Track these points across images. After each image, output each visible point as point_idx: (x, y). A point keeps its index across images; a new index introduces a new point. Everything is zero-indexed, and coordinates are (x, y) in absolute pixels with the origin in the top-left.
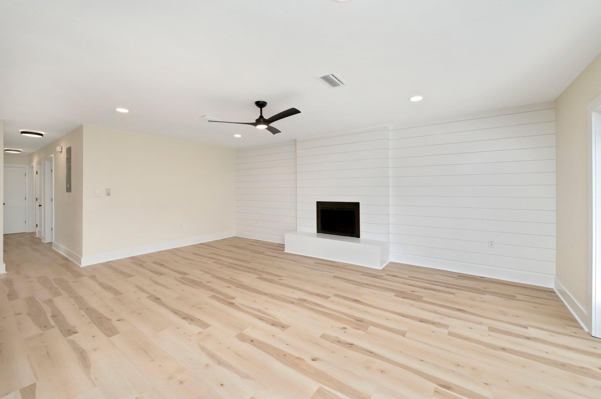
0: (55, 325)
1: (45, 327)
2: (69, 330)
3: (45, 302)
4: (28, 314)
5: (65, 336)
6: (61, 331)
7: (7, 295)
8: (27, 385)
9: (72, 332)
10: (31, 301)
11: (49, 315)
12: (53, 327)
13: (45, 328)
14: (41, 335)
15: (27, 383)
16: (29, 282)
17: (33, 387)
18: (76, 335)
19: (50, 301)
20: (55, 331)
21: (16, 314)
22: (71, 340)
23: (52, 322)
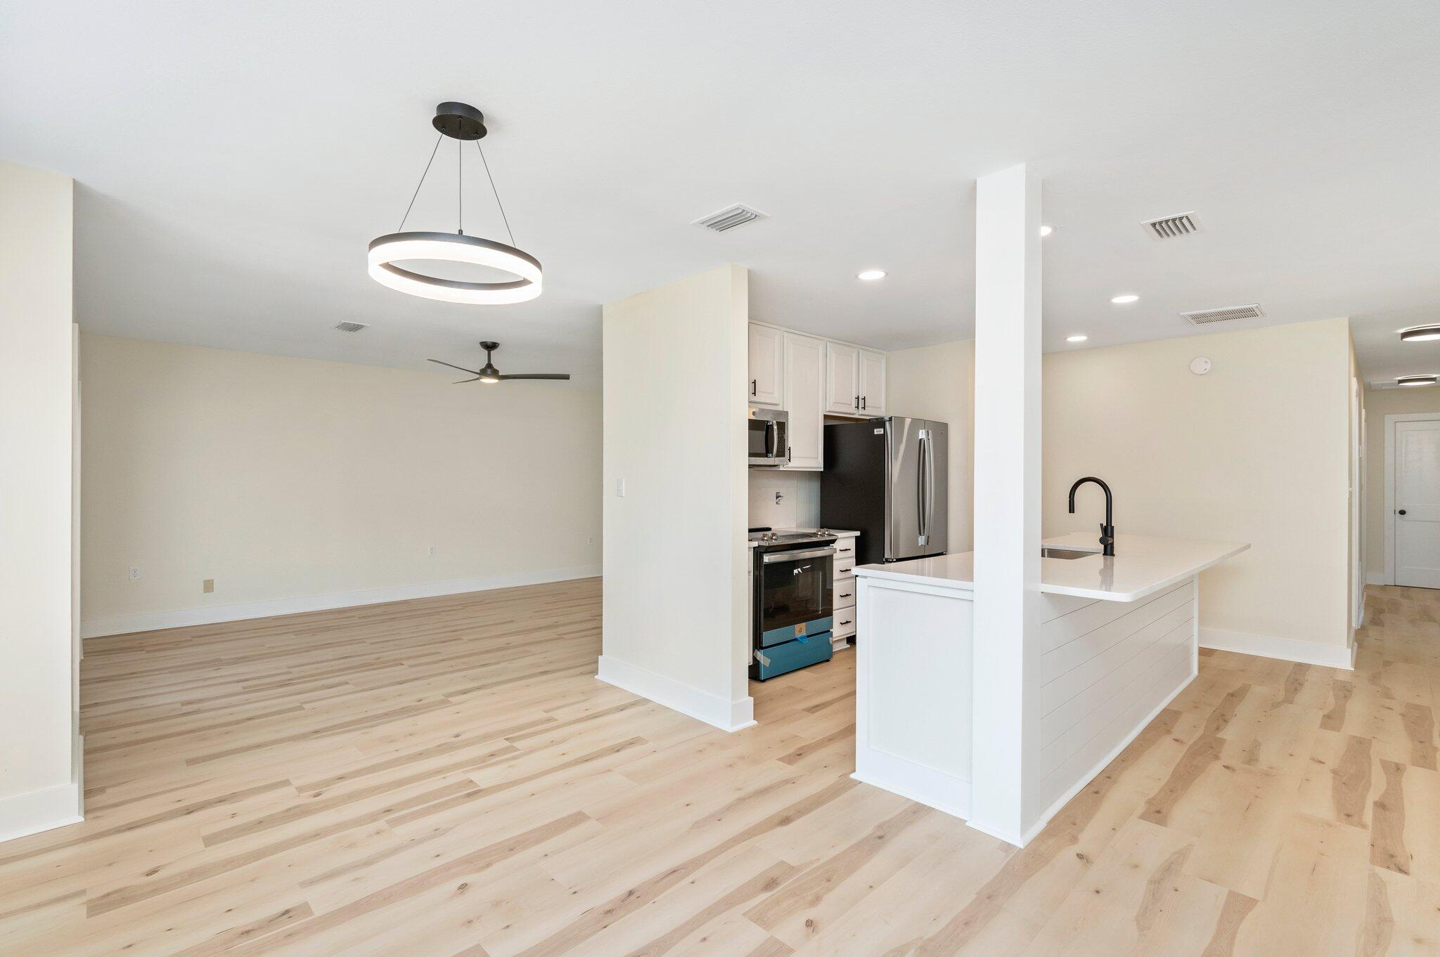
0: (1370, 824)
1: (1348, 816)
2: (1392, 856)
3: (1385, 764)
4: (1335, 772)
5: (1373, 862)
6: (1373, 845)
7: (1324, 716)
8: (1245, 894)
9: (1395, 864)
10: (1359, 748)
11: (1373, 796)
12: (1364, 826)
13: (1346, 817)
14: (1330, 825)
15: (1248, 890)
16: (1383, 707)
17: (1250, 903)
18: (1400, 876)
19: (1399, 769)
20: (1359, 839)
21: (1313, 759)
22: (1380, 879)
23: (1368, 815)
